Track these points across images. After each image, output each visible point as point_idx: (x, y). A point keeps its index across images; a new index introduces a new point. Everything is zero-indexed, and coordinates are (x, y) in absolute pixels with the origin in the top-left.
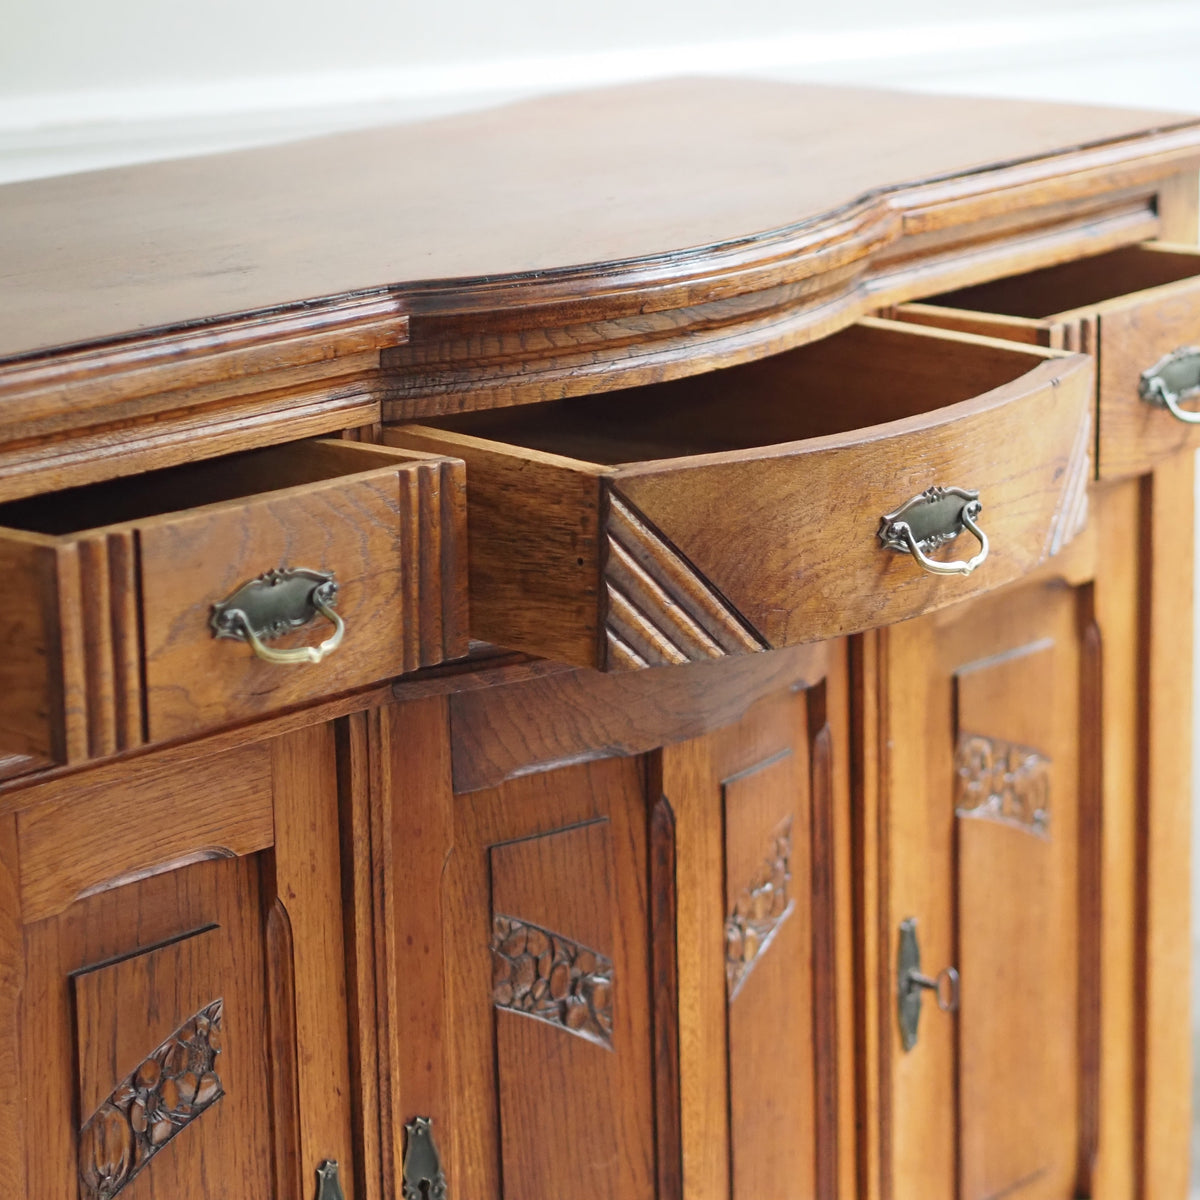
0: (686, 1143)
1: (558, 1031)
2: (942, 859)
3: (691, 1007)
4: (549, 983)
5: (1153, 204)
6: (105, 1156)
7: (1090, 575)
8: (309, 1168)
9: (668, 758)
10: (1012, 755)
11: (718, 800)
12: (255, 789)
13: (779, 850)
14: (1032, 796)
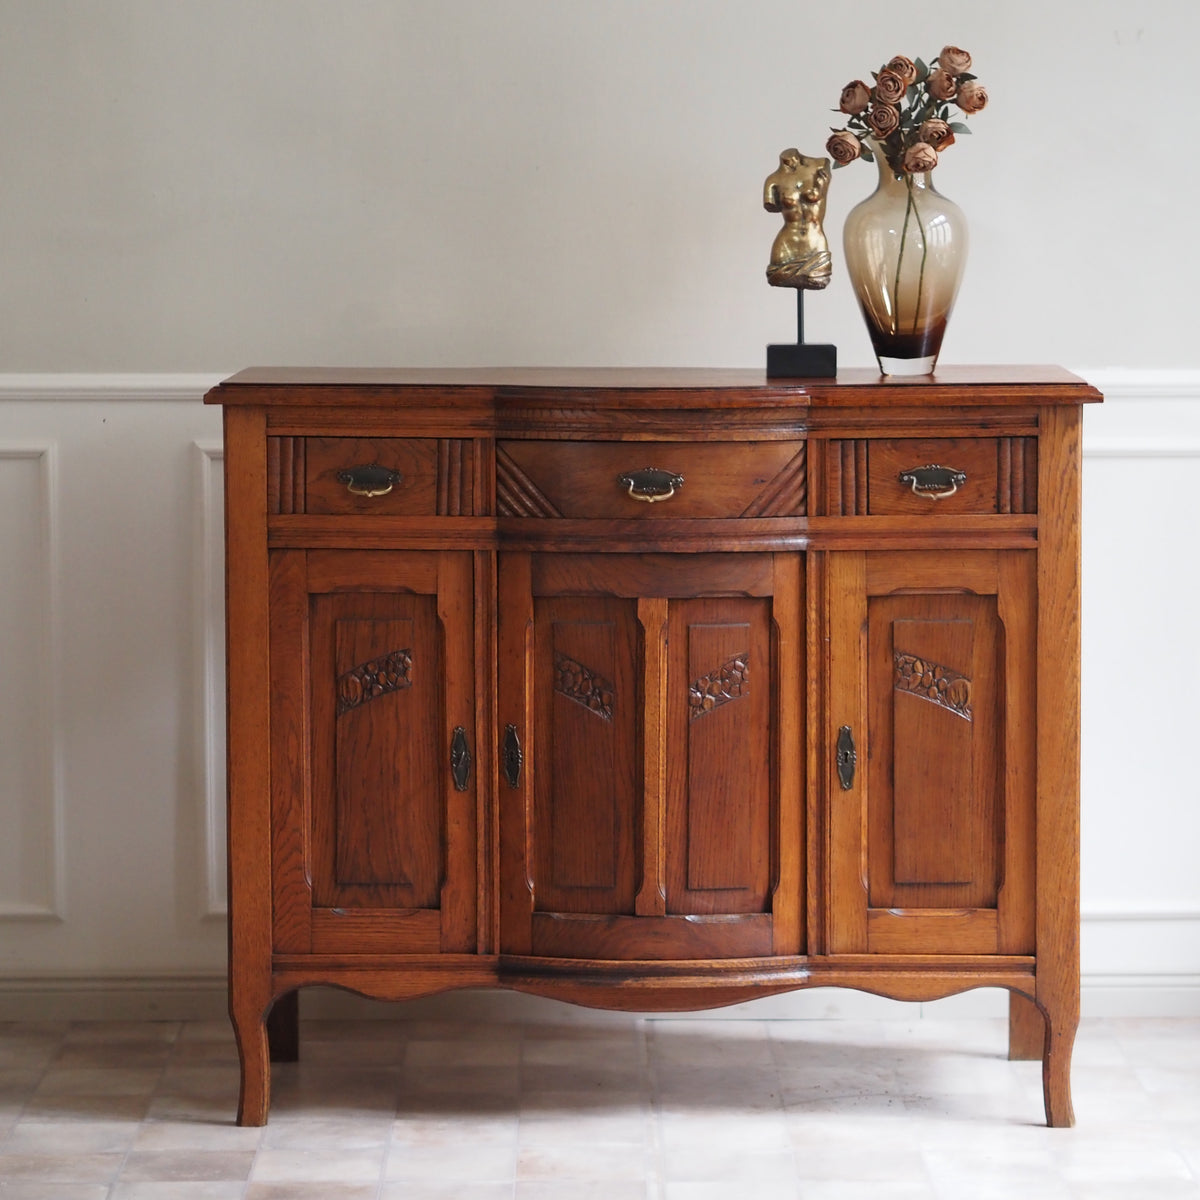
2: (885, 707)
3: (653, 714)
4: (581, 686)
5: (1036, 421)
6: (348, 692)
7: (993, 592)
8: (450, 726)
9: (641, 602)
10: (938, 670)
11: (684, 632)
12: (428, 570)
13: (735, 667)
14: (953, 693)
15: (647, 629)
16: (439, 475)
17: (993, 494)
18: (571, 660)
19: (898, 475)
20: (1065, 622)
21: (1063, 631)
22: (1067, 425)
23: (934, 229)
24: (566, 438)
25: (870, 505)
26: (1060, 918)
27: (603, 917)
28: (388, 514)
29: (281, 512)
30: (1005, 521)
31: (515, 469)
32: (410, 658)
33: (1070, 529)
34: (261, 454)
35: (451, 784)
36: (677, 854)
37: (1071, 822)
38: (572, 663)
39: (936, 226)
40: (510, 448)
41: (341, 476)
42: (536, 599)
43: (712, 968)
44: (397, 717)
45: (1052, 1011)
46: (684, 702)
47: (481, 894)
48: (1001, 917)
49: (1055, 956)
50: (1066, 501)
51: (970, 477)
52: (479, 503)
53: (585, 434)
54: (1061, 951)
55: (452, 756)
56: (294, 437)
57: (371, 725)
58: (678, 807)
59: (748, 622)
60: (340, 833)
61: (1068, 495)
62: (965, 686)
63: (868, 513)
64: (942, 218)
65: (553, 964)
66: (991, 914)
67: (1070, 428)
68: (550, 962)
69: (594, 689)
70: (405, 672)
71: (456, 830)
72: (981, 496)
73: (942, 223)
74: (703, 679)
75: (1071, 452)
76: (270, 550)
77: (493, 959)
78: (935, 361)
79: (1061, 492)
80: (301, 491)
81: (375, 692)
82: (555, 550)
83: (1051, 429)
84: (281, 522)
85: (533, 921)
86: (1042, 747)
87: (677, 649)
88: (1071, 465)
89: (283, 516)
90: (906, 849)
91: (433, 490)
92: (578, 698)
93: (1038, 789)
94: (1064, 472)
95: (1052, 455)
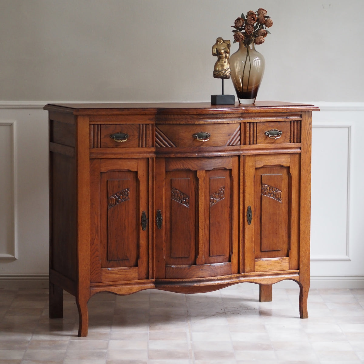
0: (199, 222)
1: (181, 204)
2: (259, 200)
3: (201, 205)
4: (180, 197)
5: (301, 116)
6: (111, 202)
7: (289, 166)
8: (141, 211)
9: (198, 172)
10: (273, 189)
11: (209, 180)
12: (135, 164)
13: (222, 190)
14: (277, 195)
15: (200, 179)
16: (139, 135)
17: (289, 137)
18: (177, 190)
19: (264, 132)
20: (308, 174)
21: (307, 176)
22: (309, 117)
23: (255, 61)
24: (179, 123)
25: (257, 141)
26: (306, 258)
27: (187, 266)
28: (124, 147)
29: (94, 147)
30: (293, 145)
31: (161, 133)
32: (129, 191)
33: (309, 147)
34: (88, 130)
35: (141, 228)
36: (207, 246)
37: (309, 231)
38: (177, 191)
39: (256, 60)
40: (159, 126)
41: (111, 136)
42: (166, 172)
43: (218, 279)
44: (126, 209)
45: (303, 285)
46: (209, 201)
47: (150, 261)
48: (290, 259)
49: (305, 269)
50: (308, 139)
51: (283, 132)
52: (151, 143)
53: (185, 122)
54: (306, 268)
55: (141, 220)
56: (97, 124)
57: (118, 211)
58: (207, 232)
59: (225, 176)
60: (109, 245)
61: (309, 137)
62: (280, 193)
63: (256, 144)
64: (258, 58)
65: (173, 281)
66: (287, 258)
67: (309, 118)
68: (172, 280)
69: (184, 198)
70: (128, 195)
71: (143, 242)
72: (286, 138)
73: (258, 60)
74: (214, 194)
75: (310, 125)
76: (90, 159)
77: (153, 280)
78: (255, 100)
79: (307, 137)
80: (99, 141)
81: (119, 202)
82: (174, 157)
83: (305, 118)
84: (93, 150)
85: (166, 268)
86: (301, 210)
87: (207, 185)
88: (310, 129)
89: (94, 149)
90: (264, 242)
91: (138, 140)
92: (179, 201)
93: (301, 222)
94: (308, 131)
95: (305, 126)
